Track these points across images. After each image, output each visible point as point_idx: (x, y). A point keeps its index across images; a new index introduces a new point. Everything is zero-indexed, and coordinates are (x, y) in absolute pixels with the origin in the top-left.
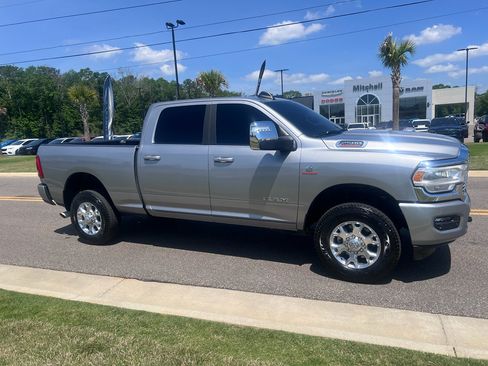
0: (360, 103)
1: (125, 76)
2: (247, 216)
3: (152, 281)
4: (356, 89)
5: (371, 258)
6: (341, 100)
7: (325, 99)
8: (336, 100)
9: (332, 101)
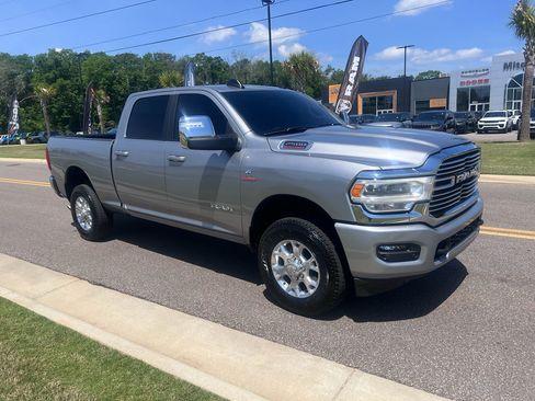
0: (512, 84)
1: (239, 59)
2: (200, 224)
3: (100, 285)
4: (507, 66)
5: (312, 287)
6: (486, 81)
7: (465, 80)
8: (480, 81)
9: (474, 82)
